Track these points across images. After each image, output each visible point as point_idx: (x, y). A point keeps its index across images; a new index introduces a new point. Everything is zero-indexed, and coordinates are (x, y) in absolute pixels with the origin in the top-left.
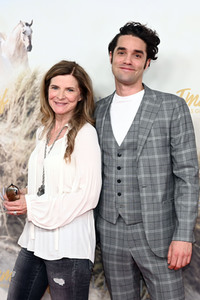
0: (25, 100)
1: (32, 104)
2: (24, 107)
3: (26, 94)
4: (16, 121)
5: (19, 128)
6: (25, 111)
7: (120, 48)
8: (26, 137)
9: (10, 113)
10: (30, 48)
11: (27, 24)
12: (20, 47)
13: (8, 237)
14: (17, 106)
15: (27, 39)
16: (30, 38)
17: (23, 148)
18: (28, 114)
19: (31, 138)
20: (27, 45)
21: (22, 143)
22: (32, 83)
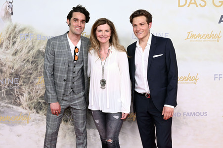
0: (11, 38)
1: (15, 40)
2: (11, 41)
3: (11, 35)
4: (7, 48)
5: (9, 51)
6: (11, 43)
7: (75, 19)
8: (13, 55)
9: (4, 44)
10: (12, 14)
11: (10, 2)
12: (7, 13)
13: (7, 101)
14: (7, 41)
15: (10, 9)
16: (12, 9)
17: (11, 60)
18: (13, 44)
19: (15, 55)
20: (11, 12)
21: (11, 58)
22: (14, 30)
